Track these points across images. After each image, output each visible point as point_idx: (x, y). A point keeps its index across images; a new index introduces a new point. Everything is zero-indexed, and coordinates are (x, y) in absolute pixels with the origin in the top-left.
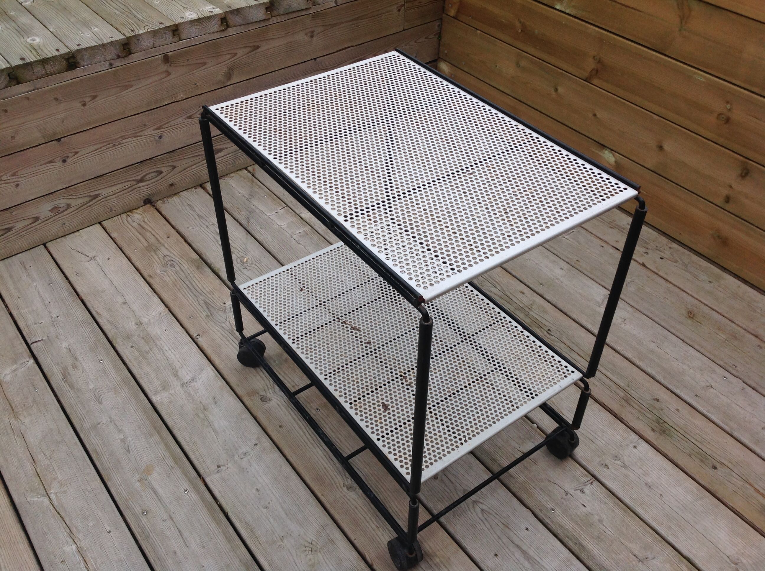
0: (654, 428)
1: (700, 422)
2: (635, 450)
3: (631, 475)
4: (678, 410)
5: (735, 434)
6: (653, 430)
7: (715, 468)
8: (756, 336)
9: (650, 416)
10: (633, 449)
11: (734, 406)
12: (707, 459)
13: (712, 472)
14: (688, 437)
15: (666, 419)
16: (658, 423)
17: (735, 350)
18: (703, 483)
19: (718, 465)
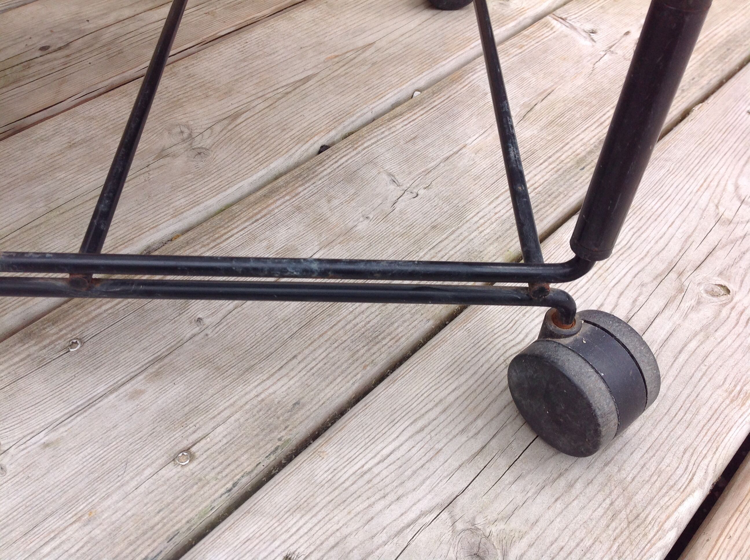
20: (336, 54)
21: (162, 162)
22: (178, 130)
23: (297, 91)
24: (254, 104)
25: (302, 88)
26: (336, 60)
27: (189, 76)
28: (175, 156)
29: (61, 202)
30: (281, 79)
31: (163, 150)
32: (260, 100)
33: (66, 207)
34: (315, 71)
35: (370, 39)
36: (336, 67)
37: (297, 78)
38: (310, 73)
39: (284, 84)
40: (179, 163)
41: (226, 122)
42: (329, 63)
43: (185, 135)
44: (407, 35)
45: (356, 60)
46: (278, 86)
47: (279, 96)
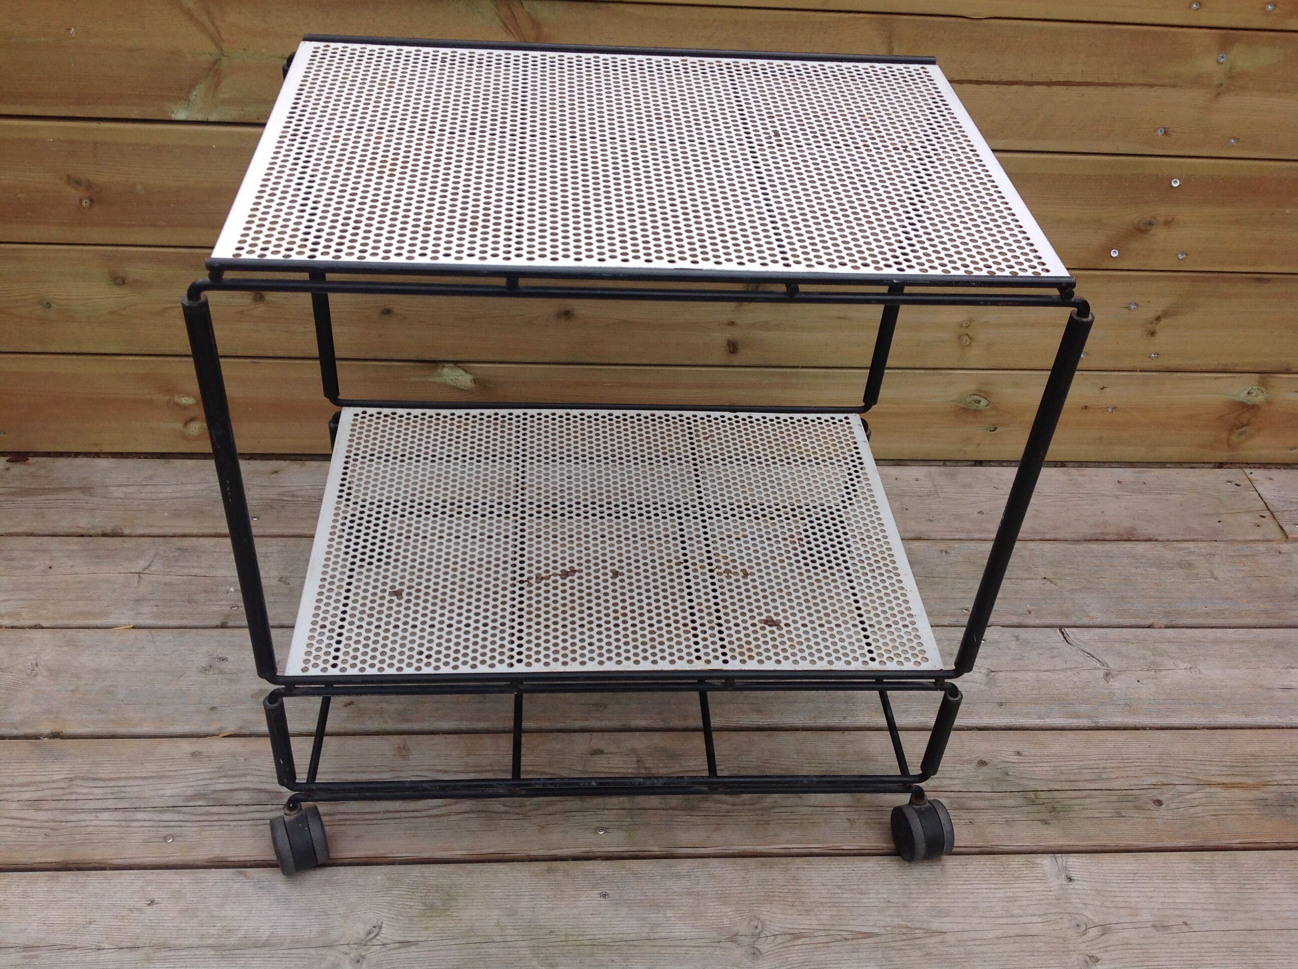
0: (1039, 816)
1: (1059, 744)
2: (1075, 885)
3: (1126, 934)
4: (1019, 754)
5: (1102, 722)
6: (1045, 822)
7: (1159, 803)
8: (919, 539)
9: (1011, 802)
10: (1071, 885)
11: (1044, 676)
12: (1137, 798)
13: (1162, 812)
14: (1081, 785)
15: (1032, 785)
16: (1033, 803)
17: (934, 583)
18: (1182, 843)
19: (1155, 794)
20: (909, 924)
21: (729, 944)
22: (755, 923)
23: (855, 942)
24: (817, 934)
25: (861, 941)
26: (904, 931)
27: (794, 878)
28: (739, 945)
29: (657, 936)
30: (852, 922)
31: (736, 935)
32: (823, 933)
33: (659, 943)
34: (882, 931)
35: (946, 927)
36: (898, 938)
37: (864, 929)
38: (876, 930)
39: (850, 928)
40: (738, 952)
41: (788, 937)
42: (896, 931)
43: (757, 931)
44: (978, 942)
45: (917, 942)
46: (845, 928)
47: (839, 938)
